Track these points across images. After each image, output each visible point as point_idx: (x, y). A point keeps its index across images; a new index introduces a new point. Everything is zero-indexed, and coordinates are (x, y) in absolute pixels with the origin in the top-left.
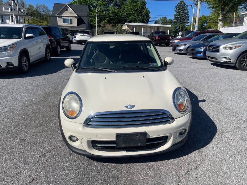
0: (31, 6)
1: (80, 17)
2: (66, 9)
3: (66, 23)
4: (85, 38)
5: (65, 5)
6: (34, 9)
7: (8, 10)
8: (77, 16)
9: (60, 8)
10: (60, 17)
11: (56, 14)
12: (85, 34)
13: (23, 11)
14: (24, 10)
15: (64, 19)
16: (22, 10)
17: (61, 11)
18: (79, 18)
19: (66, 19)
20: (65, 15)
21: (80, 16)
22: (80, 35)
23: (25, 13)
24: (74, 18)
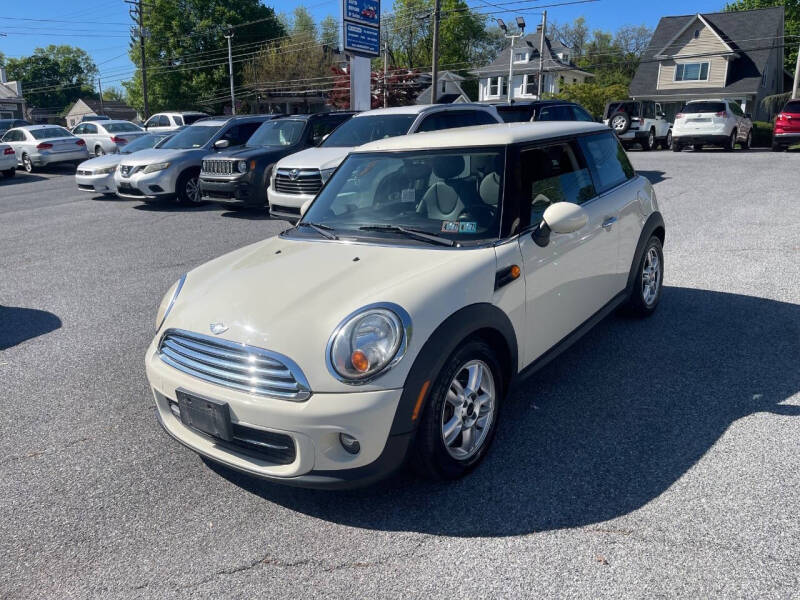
0: (603, 38)
1: (742, 53)
2: (694, 30)
3: (686, 79)
4: (705, 129)
5: (694, 19)
6: (611, 45)
7: (524, 59)
8: (729, 49)
9: (678, 31)
10: (669, 62)
11: (657, 52)
12: (704, 115)
13: (564, 56)
14: (568, 53)
15: (680, 67)
16: (560, 56)
17: (675, 42)
18: (738, 56)
19: (688, 66)
20: (689, 52)
21: (742, 48)
22: (689, 120)
23: (568, 63)
24: (720, 58)
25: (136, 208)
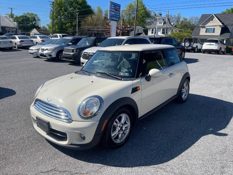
0: (186, 19)
2: (211, 18)
3: (208, 32)
4: (212, 47)
5: (212, 15)
6: (188, 21)
7: (161, 24)
8: (221, 24)
9: (207, 18)
10: (204, 27)
11: (200, 24)
12: (212, 43)
13: (173, 24)
15: (207, 29)
16: (172, 24)
17: (206, 22)
18: (224, 27)
19: (209, 29)
20: (210, 24)
21: (225, 24)
22: (207, 45)
23: (174, 26)
24: (219, 27)
25: (45, 61)
